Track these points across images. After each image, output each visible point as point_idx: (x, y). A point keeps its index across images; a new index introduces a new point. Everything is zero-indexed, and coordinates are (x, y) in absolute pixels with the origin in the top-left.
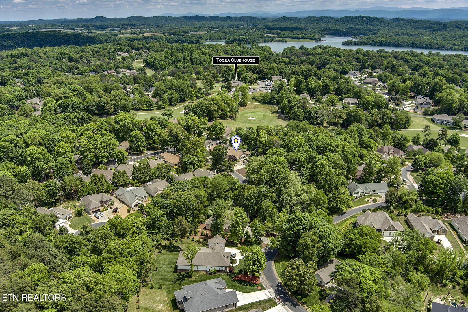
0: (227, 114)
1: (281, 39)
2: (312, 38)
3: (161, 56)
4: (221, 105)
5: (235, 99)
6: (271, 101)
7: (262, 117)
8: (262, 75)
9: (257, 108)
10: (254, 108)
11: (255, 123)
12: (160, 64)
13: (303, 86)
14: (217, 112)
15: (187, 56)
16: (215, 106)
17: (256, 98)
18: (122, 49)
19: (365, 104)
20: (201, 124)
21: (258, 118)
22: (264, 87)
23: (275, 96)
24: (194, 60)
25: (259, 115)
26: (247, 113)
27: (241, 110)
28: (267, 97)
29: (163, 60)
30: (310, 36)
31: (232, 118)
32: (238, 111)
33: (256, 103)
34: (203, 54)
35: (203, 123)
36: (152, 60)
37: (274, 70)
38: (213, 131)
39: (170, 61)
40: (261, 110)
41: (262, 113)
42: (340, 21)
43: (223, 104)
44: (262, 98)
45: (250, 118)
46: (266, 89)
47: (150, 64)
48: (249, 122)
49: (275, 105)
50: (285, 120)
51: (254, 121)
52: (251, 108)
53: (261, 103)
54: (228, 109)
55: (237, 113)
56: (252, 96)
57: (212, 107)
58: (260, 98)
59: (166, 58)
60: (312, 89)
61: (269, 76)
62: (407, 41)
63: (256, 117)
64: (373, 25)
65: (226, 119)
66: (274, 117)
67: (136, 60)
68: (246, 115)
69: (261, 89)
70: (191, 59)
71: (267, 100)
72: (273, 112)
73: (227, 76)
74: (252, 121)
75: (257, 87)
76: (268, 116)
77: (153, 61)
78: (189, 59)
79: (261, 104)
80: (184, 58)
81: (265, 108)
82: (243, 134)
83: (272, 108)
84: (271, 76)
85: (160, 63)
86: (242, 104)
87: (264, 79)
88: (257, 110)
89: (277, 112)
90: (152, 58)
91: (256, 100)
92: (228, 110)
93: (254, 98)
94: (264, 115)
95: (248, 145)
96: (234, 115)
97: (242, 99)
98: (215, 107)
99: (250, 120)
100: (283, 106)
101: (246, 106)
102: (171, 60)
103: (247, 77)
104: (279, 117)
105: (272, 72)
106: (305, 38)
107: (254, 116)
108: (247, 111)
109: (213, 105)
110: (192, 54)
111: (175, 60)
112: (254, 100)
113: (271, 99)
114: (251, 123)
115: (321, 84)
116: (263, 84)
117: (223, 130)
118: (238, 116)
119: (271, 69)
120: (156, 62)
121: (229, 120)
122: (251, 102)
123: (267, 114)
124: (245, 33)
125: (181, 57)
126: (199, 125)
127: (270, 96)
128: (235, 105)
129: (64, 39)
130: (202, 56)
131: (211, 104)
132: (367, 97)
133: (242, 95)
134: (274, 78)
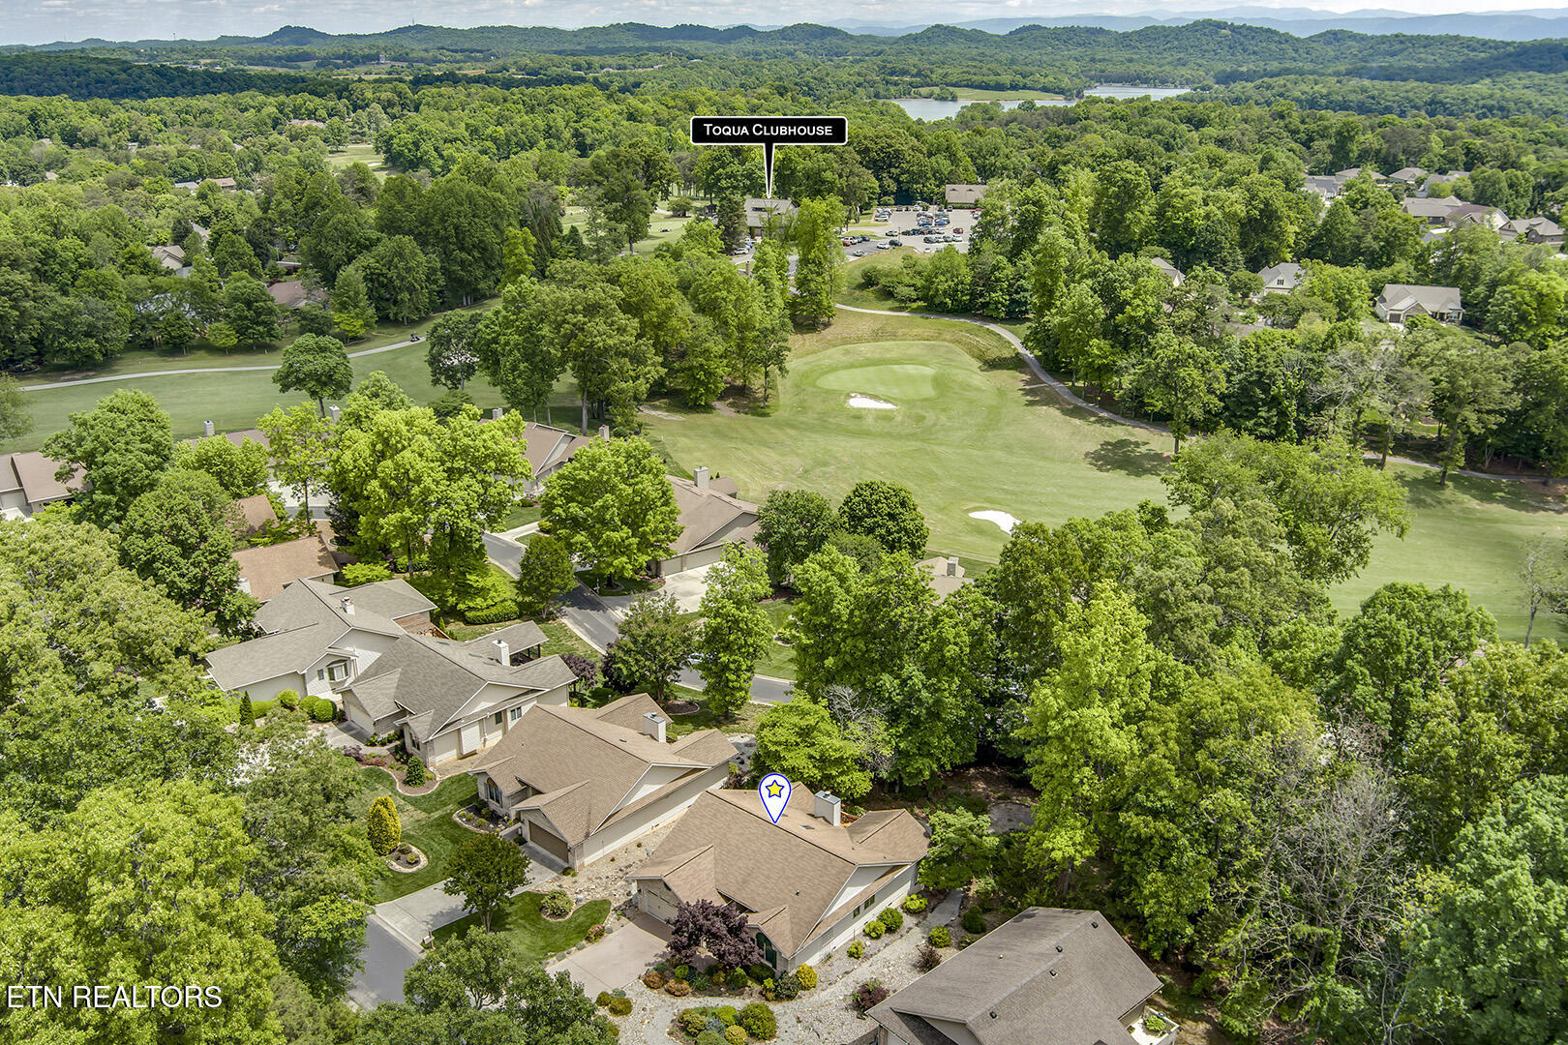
0: (709, 374)
1: (937, 90)
2: (1049, 86)
3: (452, 124)
4: (666, 314)
5: (764, 281)
6: (973, 295)
7: (929, 391)
8: (897, 180)
9: (894, 336)
10: (877, 336)
11: (889, 435)
12: (441, 156)
13: (1142, 216)
14: (638, 359)
15: (561, 123)
16: (621, 318)
17: (883, 281)
18: (311, 106)
19: (1523, 318)
20: (452, 474)
21: (909, 403)
22: (915, 232)
23: (996, 268)
24: (588, 141)
25: (911, 380)
26: (833, 369)
27: (802, 353)
28: (951, 272)
29: (456, 140)
30: (1042, 79)
31: (739, 395)
32: (778, 358)
33: (882, 312)
34: (631, 117)
35: (478, 463)
36: (409, 138)
37: (953, 158)
38: (576, 524)
39: (489, 144)
40: (916, 348)
41: (929, 371)
42: (1136, 37)
43: (685, 310)
44: (919, 283)
45: (858, 402)
46: (927, 241)
47: (400, 154)
48: (852, 425)
49: (995, 320)
50: (1075, 412)
51: (886, 417)
52: (859, 340)
53: (914, 311)
54: (716, 345)
55: (773, 369)
56: (858, 274)
57: (597, 326)
58: (907, 280)
59: (474, 131)
60: (1192, 233)
61: (931, 185)
62: (1411, 95)
63: (895, 392)
64: (1255, 53)
65: (708, 408)
66: (1001, 392)
67: (351, 146)
68: (830, 382)
69: (902, 239)
70: (577, 134)
71: (952, 294)
72: (993, 364)
73: (723, 183)
74: (870, 420)
75: (880, 231)
76: (968, 387)
77: (416, 144)
78: (567, 134)
79: (917, 318)
80: (549, 133)
81: (938, 337)
82: (841, 607)
83: (983, 342)
84: (942, 183)
85: (445, 153)
86: (807, 317)
87: (905, 198)
88: (890, 348)
89: (1017, 363)
90: (411, 129)
91: (887, 294)
92: (719, 349)
93: (869, 282)
94: (938, 382)
95: (893, 717)
96: (757, 382)
97: (802, 283)
98: (621, 330)
99: (858, 416)
100: (1063, 326)
101: (827, 325)
102: (495, 140)
103: (828, 175)
104: (1037, 396)
105: (945, 166)
106: (1025, 87)
107: (881, 390)
108: (835, 354)
109: (609, 314)
110: (580, 116)
111: (508, 141)
112: (869, 293)
113: (974, 284)
114: (868, 434)
115: (1240, 210)
116: (904, 219)
117: (653, 521)
118: (784, 385)
119: (938, 151)
120: (427, 147)
121: (723, 412)
122: (854, 302)
123: (960, 375)
124: (801, 72)
125: (536, 128)
126: (432, 477)
127: (964, 270)
128: (761, 315)
129: (115, 82)
130: (625, 123)
131: (592, 309)
132: (1533, 275)
133: (804, 261)
134: (956, 193)
